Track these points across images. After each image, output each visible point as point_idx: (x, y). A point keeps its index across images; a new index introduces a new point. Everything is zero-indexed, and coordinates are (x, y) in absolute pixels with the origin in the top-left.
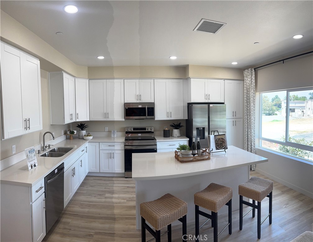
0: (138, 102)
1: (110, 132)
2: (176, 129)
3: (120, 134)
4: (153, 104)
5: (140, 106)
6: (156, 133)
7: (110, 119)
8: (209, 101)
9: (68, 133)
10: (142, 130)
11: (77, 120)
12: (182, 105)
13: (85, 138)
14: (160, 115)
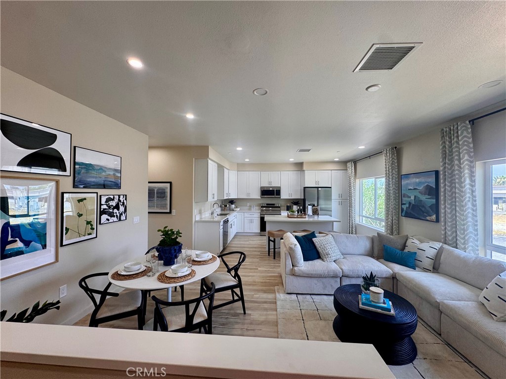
0: (270, 186)
1: (250, 206)
2: (295, 205)
3: (257, 208)
4: (280, 187)
5: (271, 189)
6: (282, 208)
7: (251, 197)
8: (319, 186)
9: (223, 206)
10: (272, 206)
11: (230, 198)
12: (300, 189)
13: (235, 209)
14: (284, 195)
